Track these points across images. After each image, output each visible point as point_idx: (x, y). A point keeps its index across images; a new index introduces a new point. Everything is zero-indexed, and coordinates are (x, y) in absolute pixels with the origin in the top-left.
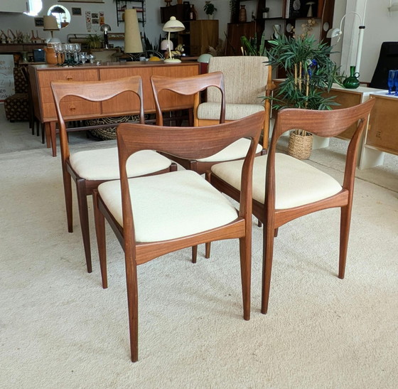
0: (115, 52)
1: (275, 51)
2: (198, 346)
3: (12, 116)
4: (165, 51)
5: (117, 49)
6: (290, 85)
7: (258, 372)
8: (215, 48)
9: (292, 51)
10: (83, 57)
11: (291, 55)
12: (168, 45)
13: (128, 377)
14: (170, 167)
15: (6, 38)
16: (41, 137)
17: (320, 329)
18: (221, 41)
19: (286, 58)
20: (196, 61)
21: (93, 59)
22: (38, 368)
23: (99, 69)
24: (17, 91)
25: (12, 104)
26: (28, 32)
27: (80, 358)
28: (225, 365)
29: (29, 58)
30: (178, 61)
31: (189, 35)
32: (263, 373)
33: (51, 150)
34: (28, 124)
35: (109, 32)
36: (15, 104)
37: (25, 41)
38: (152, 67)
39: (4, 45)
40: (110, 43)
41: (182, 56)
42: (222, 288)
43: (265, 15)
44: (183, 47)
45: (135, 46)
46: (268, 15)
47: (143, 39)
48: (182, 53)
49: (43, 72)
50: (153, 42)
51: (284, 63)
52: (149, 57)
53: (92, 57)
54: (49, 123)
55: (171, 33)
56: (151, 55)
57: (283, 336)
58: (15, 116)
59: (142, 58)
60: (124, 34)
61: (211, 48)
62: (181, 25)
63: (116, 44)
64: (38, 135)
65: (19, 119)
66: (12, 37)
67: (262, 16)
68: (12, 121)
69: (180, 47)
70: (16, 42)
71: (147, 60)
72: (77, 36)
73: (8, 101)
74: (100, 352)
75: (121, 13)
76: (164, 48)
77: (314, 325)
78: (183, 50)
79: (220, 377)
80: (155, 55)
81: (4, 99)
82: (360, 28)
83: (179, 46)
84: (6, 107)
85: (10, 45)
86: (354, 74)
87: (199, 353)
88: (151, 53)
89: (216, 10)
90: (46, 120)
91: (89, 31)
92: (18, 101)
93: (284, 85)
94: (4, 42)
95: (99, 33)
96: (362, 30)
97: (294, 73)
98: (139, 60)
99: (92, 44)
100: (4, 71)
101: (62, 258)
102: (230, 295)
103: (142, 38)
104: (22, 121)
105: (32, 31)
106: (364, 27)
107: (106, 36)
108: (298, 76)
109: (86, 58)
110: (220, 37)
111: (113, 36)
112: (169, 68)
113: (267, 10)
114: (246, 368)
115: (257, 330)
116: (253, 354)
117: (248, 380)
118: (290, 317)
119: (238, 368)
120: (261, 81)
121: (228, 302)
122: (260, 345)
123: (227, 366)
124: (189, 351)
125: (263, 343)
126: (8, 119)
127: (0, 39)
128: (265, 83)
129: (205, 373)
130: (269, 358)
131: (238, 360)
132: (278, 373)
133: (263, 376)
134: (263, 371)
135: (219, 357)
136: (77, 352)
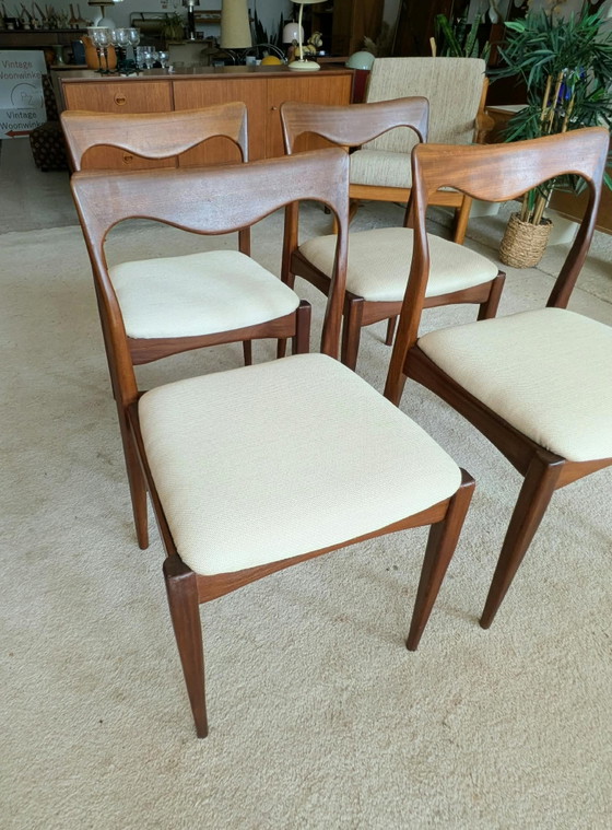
0: (206, 46)
1: (514, 46)
2: (335, 689)
3: (43, 162)
4: (290, 45)
5: (211, 42)
6: (531, 121)
7: (452, 773)
8: (374, 41)
9: (550, 47)
10: (148, 56)
11: (545, 56)
12: (295, 33)
13: (202, 751)
14: (297, 310)
15: (31, 19)
17: (577, 675)
18: (387, 26)
19: (532, 64)
20: (342, 65)
21: (166, 59)
23: (171, 80)
24: (50, 118)
25: (41, 140)
26: (65, 7)
27: (117, 689)
28: (389, 744)
29: (68, 58)
30: (314, 66)
31: (331, 15)
32: (464, 776)
35: (197, 8)
37: (60, 25)
38: (267, 77)
39: (27, 32)
40: (198, 29)
41: (318, 56)
44: (321, 38)
45: (238, 35)
47: (253, 23)
48: (319, 49)
49: (73, 86)
50: (270, 29)
51: (528, 74)
52: (261, 57)
53: (163, 56)
56: (266, 54)
57: (501, 683)
58: (48, 161)
59: (250, 59)
60: (220, 12)
61: (368, 41)
63: (208, 32)
65: (54, 166)
66: (40, 19)
68: (44, 170)
69: (317, 38)
70: (46, 28)
71: (258, 62)
72: (146, 17)
73: (36, 134)
74: (153, 681)
76: (288, 40)
77: (564, 661)
78: (321, 43)
79: (377, 774)
80: (272, 53)
81: (30, 129)
83: (314, 36)
84: (33, 145)
85: (37, 32)
87: (337, 706)
88: (265, 49)
91: (164, 7)
93: (520, 121)
94: (27, 27)
95: (181, 11)
97: (542, 95)
98: (244, 63)
99: (167, 32)
100: (31, 81)
101: (99, 455)
102: (396, 568)
103: (251, 20)
105: (71, 6)
107: (191, 16)
108: (550, 102)
109: (152, 59)
110: (384, 19)
111: (204, 16)
112: (297, 79)
114: (430, 760)
115: (449, 662)
116: (444, 723)
117: (433, 792)
118: (515, 637)
119: (413, 757)
120: (466, 109)
121: (392, 585)
122: (457, 702)
123: (391, 748)
124: (319, 698)
125: (463, 696)
126: (38, 166)
127: (21, 22)
128: (473, 115)
129: (348, 762)
130: (475, 738)
131: (414, 735)
132: (495, 780)
133: (463, 786)
134: (464, 770)
135: (376, 723)
136: (113, 675)
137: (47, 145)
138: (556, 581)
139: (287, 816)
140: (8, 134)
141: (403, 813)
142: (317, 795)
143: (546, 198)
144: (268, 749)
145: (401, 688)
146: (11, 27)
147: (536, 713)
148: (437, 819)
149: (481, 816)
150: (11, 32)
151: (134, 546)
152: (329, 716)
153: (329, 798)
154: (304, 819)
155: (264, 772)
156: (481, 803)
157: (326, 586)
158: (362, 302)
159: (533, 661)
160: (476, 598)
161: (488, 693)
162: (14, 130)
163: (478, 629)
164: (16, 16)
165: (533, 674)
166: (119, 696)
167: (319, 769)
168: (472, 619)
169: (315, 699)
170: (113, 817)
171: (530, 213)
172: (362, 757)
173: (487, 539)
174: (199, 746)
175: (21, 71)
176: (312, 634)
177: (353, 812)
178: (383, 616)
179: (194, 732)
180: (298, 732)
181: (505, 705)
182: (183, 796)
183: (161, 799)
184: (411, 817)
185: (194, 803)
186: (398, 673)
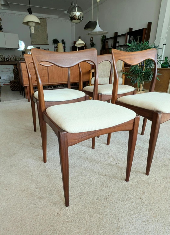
2: (106, 192)
3: (13, 89)
7: (146, 211)
14: (85, 96)
15: (11, 58)
16: (24, 96)
22: (16, 202)
24: (15, 79)
25: (13, 83)
26: (19, 56)
27: (39, 196)
28: (125, 205)
33: (27, 100)
34: (19, 92)
36: (14, 83)
37: (18, 60)
39: (10, 61)
42: (114, 159)
43: (117, 45)
46: (118, 44)
54: (26, 87)
55: (79, 47)
57: (155, 188)
58: (14, 88)
62: (84, 43)
64: (23, 95)
65: (16, 90)
66: (13, 58)
67: (116, 45)
68: (13, 91)
70: (14, 60)
73: (11, 82)
74: (50, 194)
75: (56, 49)
79: (123, 212)
82: (164, 45)
85: (12, 61)
86: (167, 61)
87: (108, 196)
89: (95, 45)
90: (25, 85)
92: (15, 82)
94: (10, 60)
96: (165, 46)
100: (10, 72)
101: (31, 143)
102: (119, 163)
104: (17, 90)
105: (21, 56)
106: (165, 44)
113: (118, 42)
114: (138, 208)
115: (139, 184)
116: (141, 199)
117: (141, 216)
118: (157, 177)
119: (133, 208)
120: (119, 68)
121: (119, 167)
122: (143, 193)
123: (126, 206)
124: (102, 195)
125: (145, 191)
126: (11, 90)
127: (8, 59)
128: (121, 69)
129: (114, 210)
130: (151, 202)
131: (132, 202)
132: (160, 212)
133: (150, 214)
134: (149, 210)
135: (120, 200)
136: (38, 193)
137: (14, 85)
138: (165, 164)
139: (97, 226)
140: (3, 85)
141: (133, 222)
142: (105, 219)
143: (142, 84)
144: (88, 208)
145: (126, 191)
146: (6, 60)
147: (167, 194)
148: (144, 223)
149: (158, 222)
150: (6, 61)
151: (43, 162)
152: (106, 199)
153: (109, 220)
154: (102, 226)
155: (88, 214)
156: (157, 218)
157: (100, 168)
158: (101, 95)
159: (163, 182)
160: (143, 169)
161: (152, 190)
162: (5, 84)
163: (145, 176)
164: (7, 58)
165: (164, 185)
166: (40, 198)
167: (105, 213)
168: (143, 173)
169: (100, 195)
170: (40, 230)
171: (139, 89)
172: (118, 208)
173: (143, 155)
174: (66, 209)
175: (8, 70)
176: (97, 179)
177: (117, 223)
178: (117, 174)
179: (65, 205)
180: (97, 203)
181: (158, 193)
182: (63, 222)
183: (56, 224)
184: (136, 223)
185: (66, 224)
186: (124, 187)
